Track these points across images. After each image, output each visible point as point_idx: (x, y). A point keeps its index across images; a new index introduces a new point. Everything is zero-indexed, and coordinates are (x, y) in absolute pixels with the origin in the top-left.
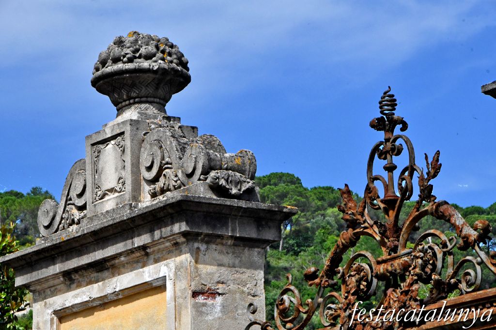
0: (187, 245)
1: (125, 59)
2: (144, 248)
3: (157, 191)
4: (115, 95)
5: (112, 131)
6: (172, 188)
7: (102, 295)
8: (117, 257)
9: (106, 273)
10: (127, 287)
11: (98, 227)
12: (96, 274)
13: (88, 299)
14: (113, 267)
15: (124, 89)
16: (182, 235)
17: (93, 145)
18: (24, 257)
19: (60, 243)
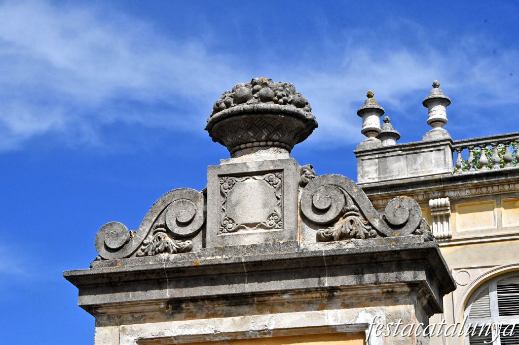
0: (408, 296)
1: (281, 100)
2: (332, 289)
3: (335, 235)
4: (250, 133)
5: (260, 166)
6: (363, 235)
7: (240, 330)
8: (277, 294)
9: (246, 308)
10: (289, 327)
11: (271, 258)
12: (225, 308)
13: (212, 332)
14: (261, 303)
15: (267, 129)
16: (407, 285)
17: (220, 176)
18: (110, 276)
19: (189, 267)
